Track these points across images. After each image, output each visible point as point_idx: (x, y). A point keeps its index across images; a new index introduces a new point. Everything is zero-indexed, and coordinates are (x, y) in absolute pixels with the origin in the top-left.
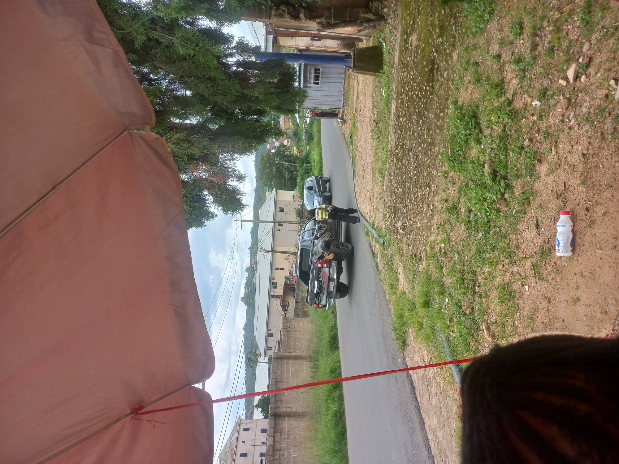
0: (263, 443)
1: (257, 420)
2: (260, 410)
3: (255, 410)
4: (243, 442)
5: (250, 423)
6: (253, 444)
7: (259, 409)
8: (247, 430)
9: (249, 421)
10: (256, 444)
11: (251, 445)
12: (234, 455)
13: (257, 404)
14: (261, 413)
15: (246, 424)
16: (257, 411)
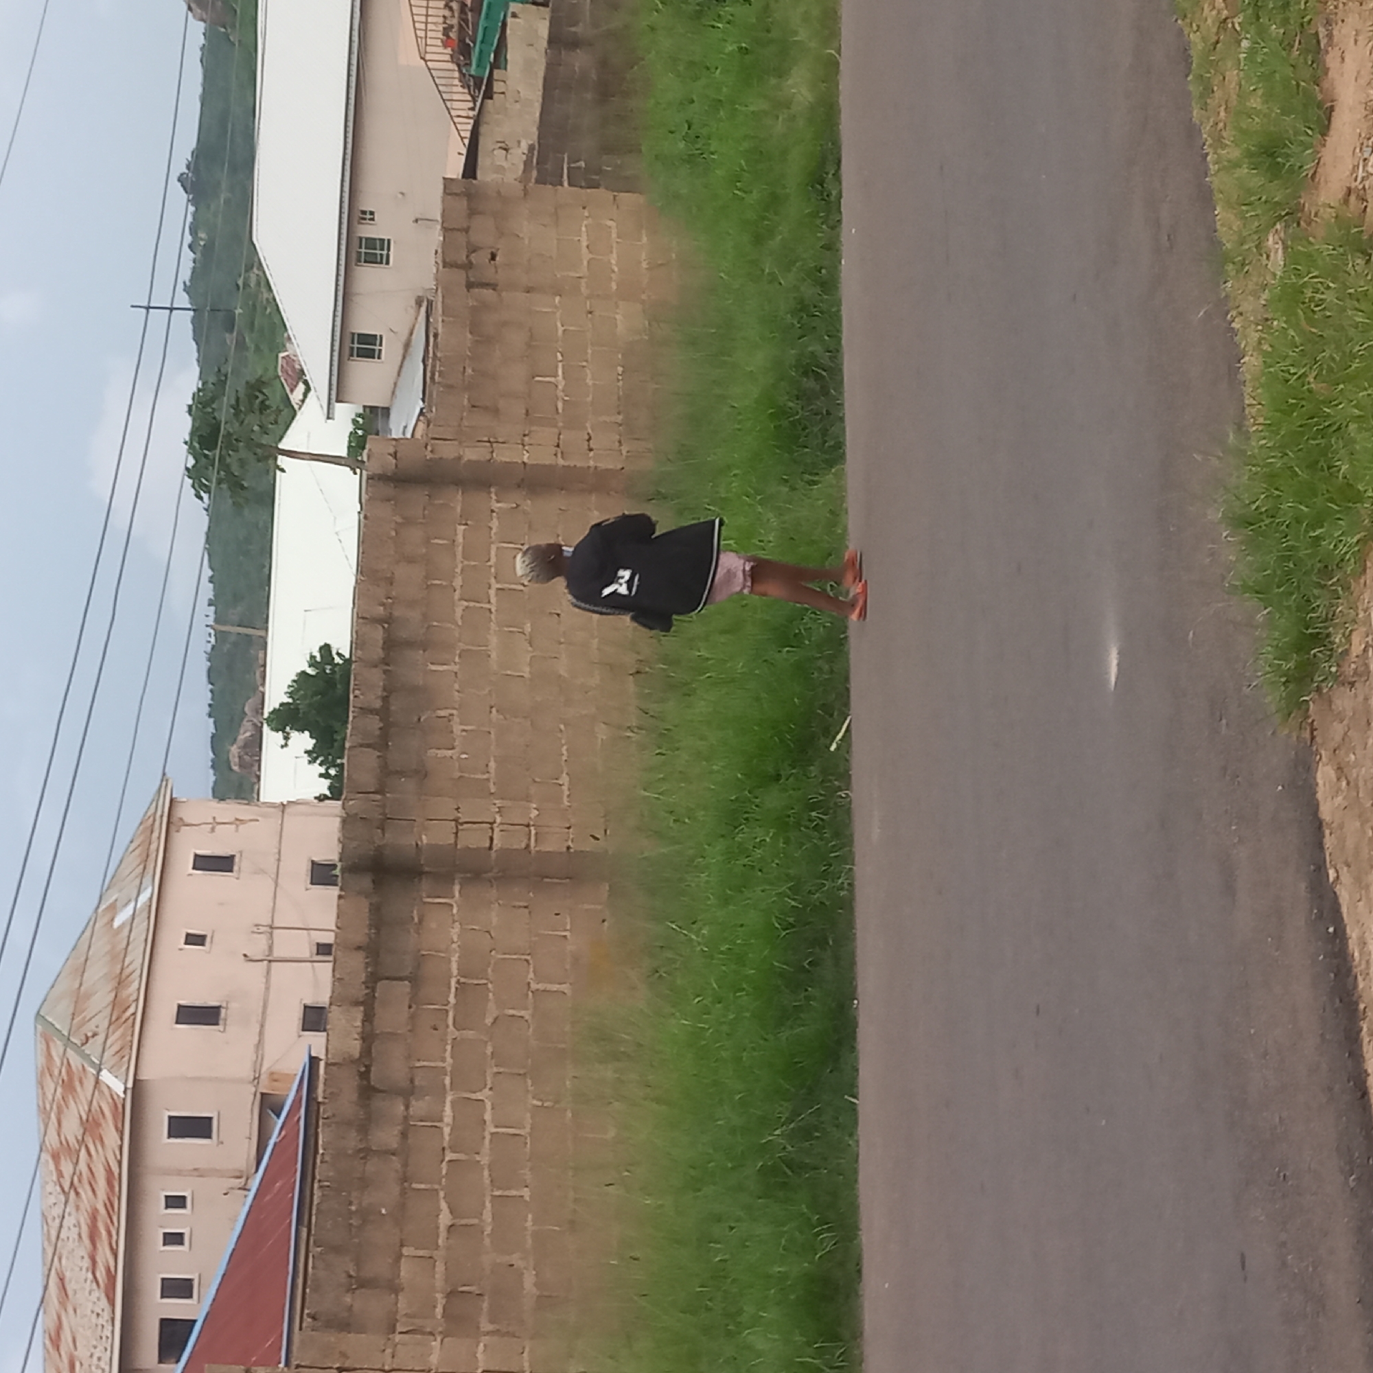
0: (323, 949)
1: (283, 807)
2: (303, 741)
3: (271, 738)
4: (195, 940)
5: (238, 823)
6: (258, 947)
7: (295, 735)
8: (220, 864)
9: (231, 809)
10: (277, 953)
11: (248, 958)
12: (134, 1014)
13: (282, 705)
14: (310, 762)
15: (213, 830)
16: (282, 747)
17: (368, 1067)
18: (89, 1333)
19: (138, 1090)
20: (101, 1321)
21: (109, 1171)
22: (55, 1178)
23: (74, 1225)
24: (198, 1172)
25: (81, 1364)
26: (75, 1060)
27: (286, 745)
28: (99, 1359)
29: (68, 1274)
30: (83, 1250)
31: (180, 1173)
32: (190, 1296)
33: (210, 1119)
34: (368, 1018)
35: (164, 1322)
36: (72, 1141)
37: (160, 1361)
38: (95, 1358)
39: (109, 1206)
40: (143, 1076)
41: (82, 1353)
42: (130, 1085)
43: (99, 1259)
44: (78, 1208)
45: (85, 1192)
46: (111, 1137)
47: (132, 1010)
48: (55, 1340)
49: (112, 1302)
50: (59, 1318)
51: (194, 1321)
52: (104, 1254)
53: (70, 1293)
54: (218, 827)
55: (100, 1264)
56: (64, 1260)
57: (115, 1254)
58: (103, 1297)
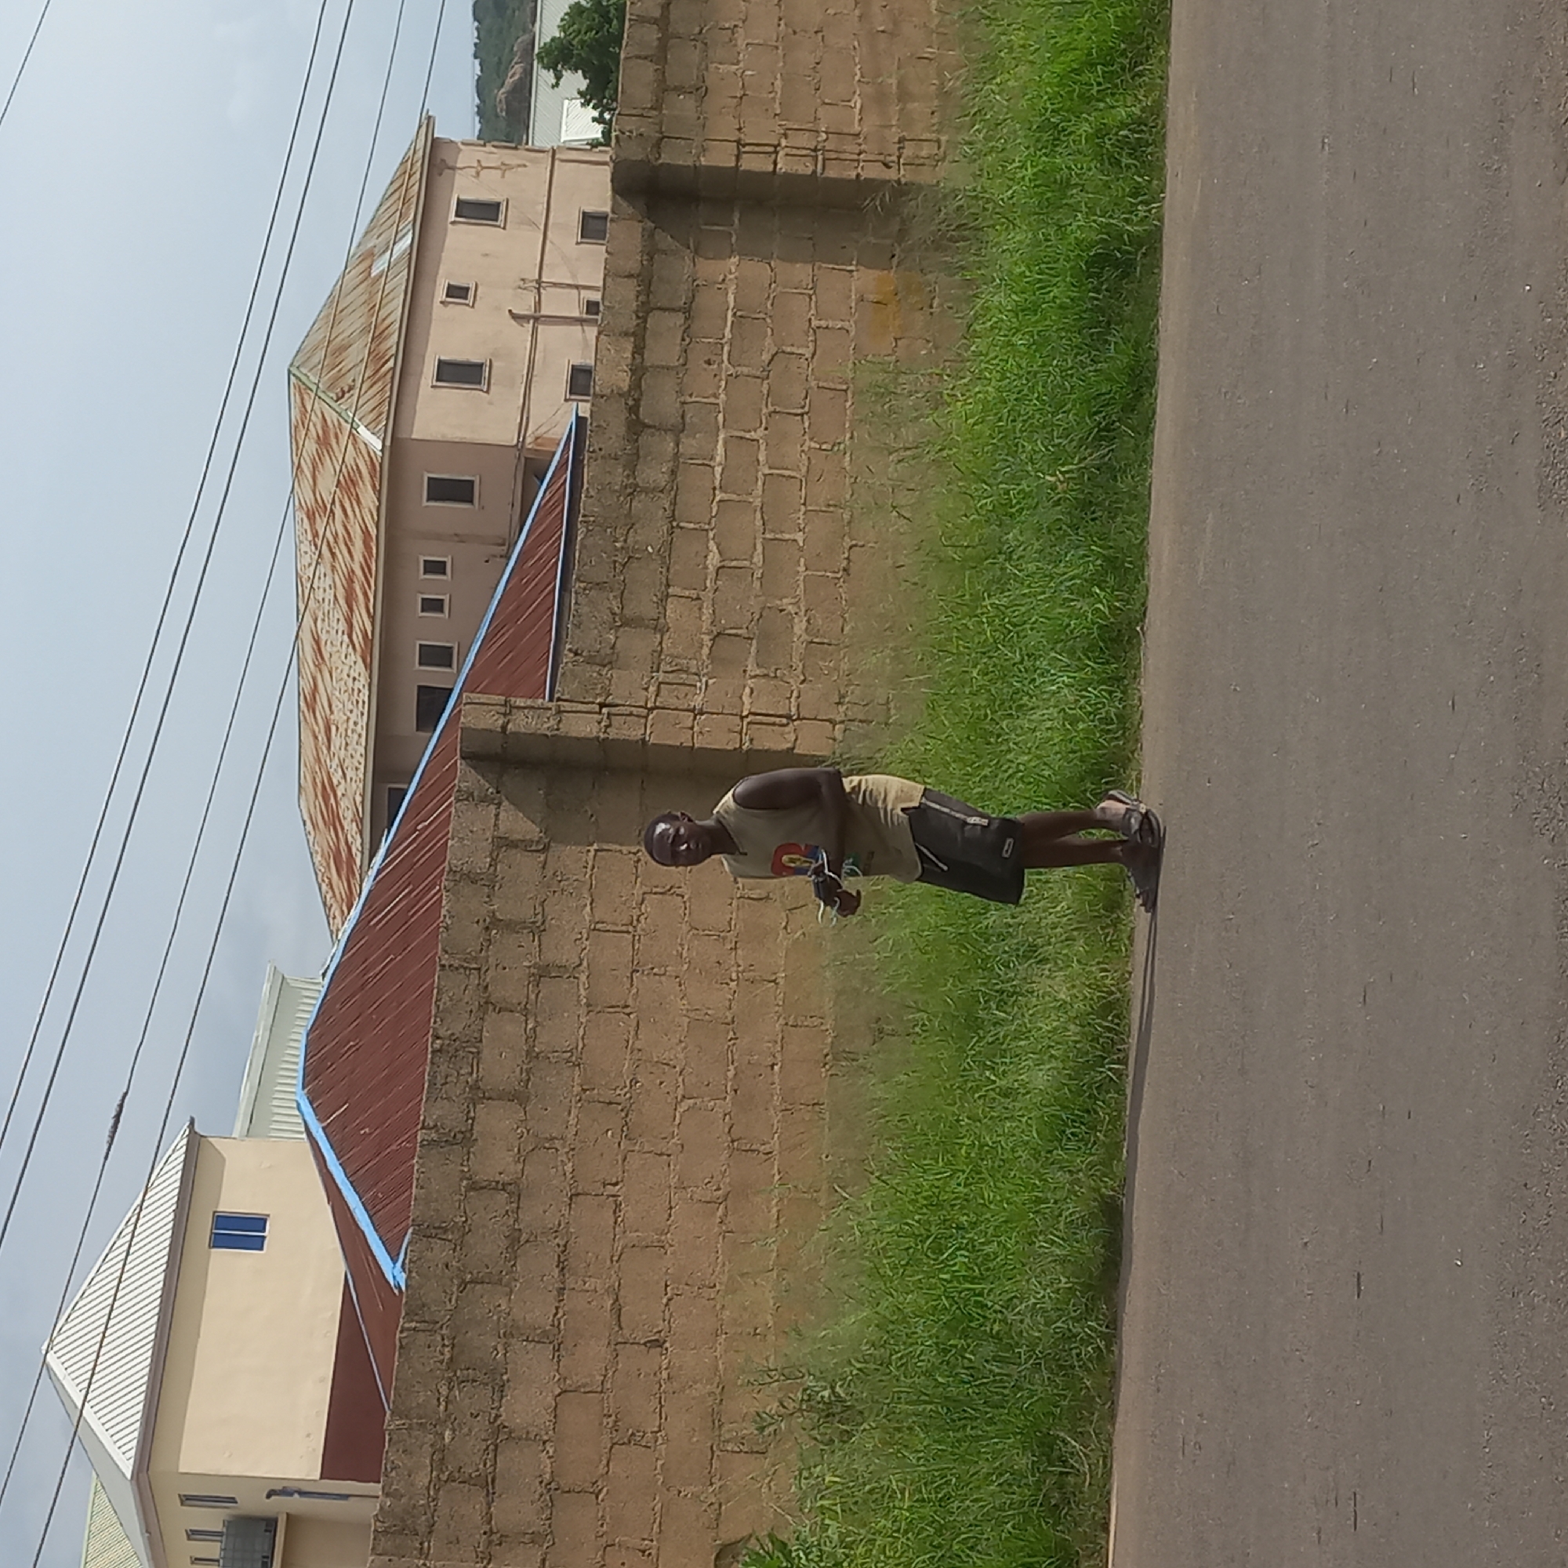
0: (592, 307)
1: (554, 150)
2: (575, 81)
3: (543, 77)
4: (457, 292)
5: (504, 168)
6: (525, 307)
7: (567, 74)
8: (483, 212)
9: (493, 155)
10: (544, 311)
11: (515, 317)
12: (394, 369)
13: (553, 39)
14: (583, 105)
15: (478, 174)
16: (553, 87)
17: (637, 401)
18: (345, 697)
19: (397, 446)
20: (357, 685)
21: (366, 533)
22: (310, 537)
23: (328, 588)
24: (460, 538)
25: (337, 728)
26: (331, 416)
27: (557, 85)
28: (356, 724)
29: (324, 637)
30: (338, 615)
31: (439, 537)
32: (450, 666)
33: (472, 483)
34: (639, 350)
35: (421, 691)
36: (328, 499)
37: (418, 730)
38: (351, 723)
39: (366, 569)
40: (403, 435)
41: (338, 716)
42: (388, 443)
43: (356, 623)
44: (333, 568)
45: (341, 551)
46: (369, 498)
47: (391, 364)
48: (310, 701)
49: (368, 666)
50: (314, 679)
51: (451, 690)
52: (361, 619)
53: (326, 656)
54: (483, 173)
55: (356, 628)
56: (319, 622)
57: (372, 618)
58: (360, 661)
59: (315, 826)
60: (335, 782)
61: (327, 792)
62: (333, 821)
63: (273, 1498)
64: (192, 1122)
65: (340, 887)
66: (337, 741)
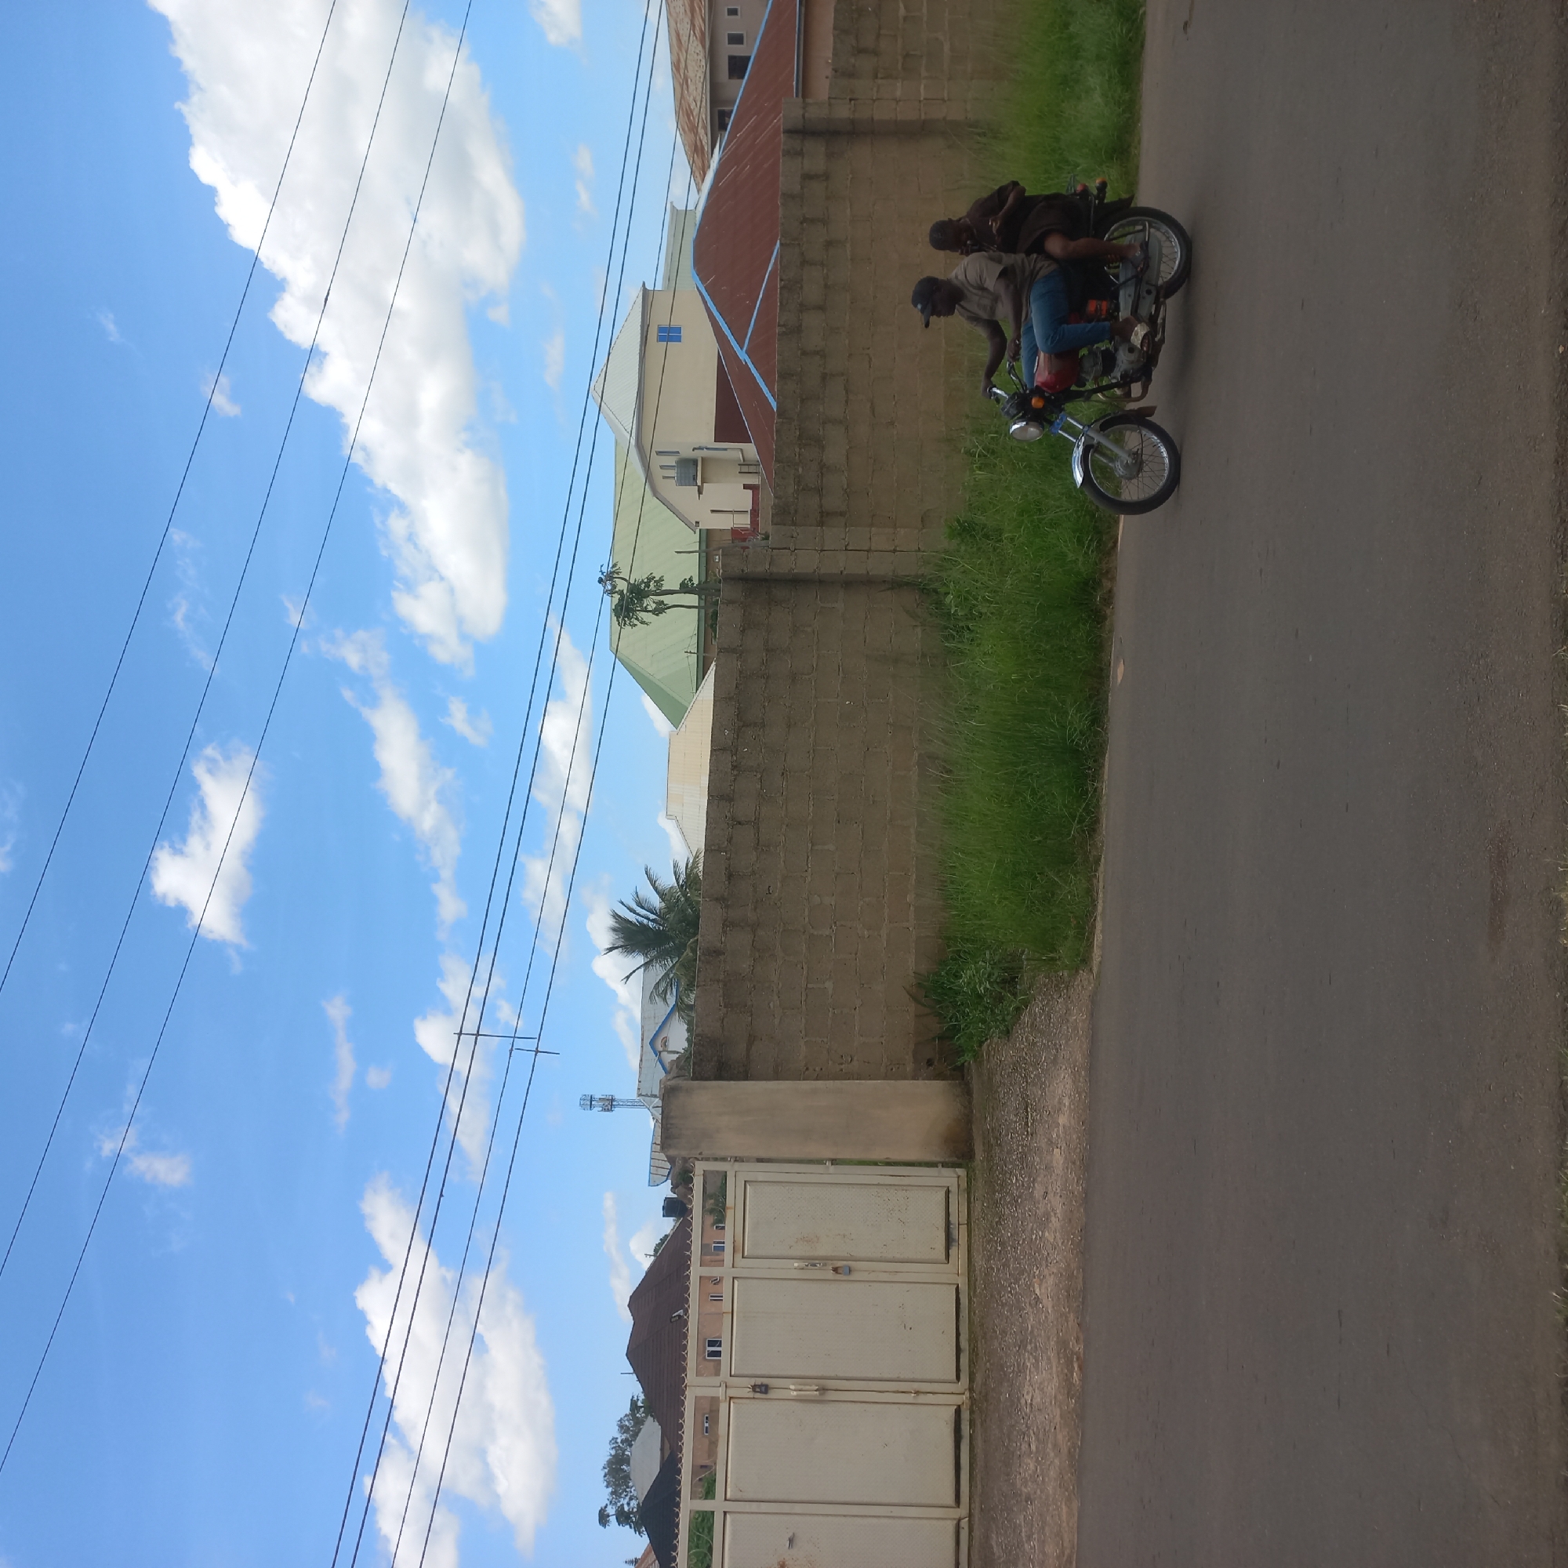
18: (694, 63)
20: (699, 57)
28: (700, 77)
29: (681, 32)
30: (687, 20)
32: (745, 44)
35: (732, 59)
37: (730, 78)
38: (697, 77)
41: (691, 74)
43: (697, 23)
48: (676, 66)
49: (704, 47)
51: (750, 57)
52: (698, 21)
53: (683, 42)
55: (697, 28)
56: (678, 24)
57: (704, 21)
58: (700, 45)
59: (683, 130)
60: (692, 108)
61: (689, 113)
62: (693, 129)
63: (695, 451)
64: (644, 284)
65: (699, 162)
66: (692, 87)
